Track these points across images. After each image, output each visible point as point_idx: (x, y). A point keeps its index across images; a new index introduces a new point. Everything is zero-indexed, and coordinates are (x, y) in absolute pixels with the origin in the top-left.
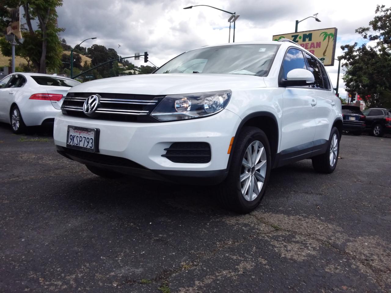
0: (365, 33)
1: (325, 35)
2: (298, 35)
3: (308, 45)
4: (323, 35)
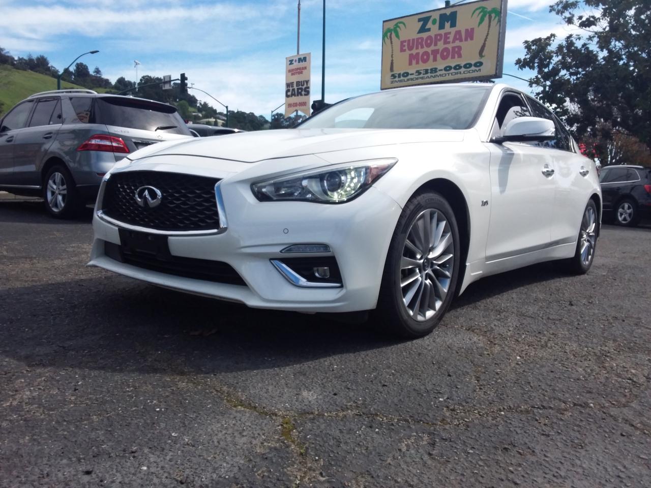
0: (570, 13)
1: (482, 14)
2: (429, 18)
3: (448, 36)
4: (479, 14)
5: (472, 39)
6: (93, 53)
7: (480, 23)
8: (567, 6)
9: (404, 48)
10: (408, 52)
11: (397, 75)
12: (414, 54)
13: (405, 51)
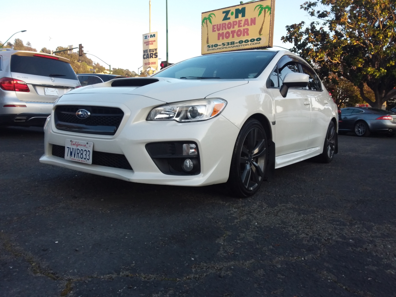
0: (312, 9)
1: (260, 9)
2: (229, 11)
3: (241, 22)
4: (259, 9)
5: (255, 24)
6: (23, 31)
7: (259, 14)
8: (310, 5)
9: (215, 30)
10: (217, 32)
11: (211, 46)
12: (221, 33)
13: (215, 31)
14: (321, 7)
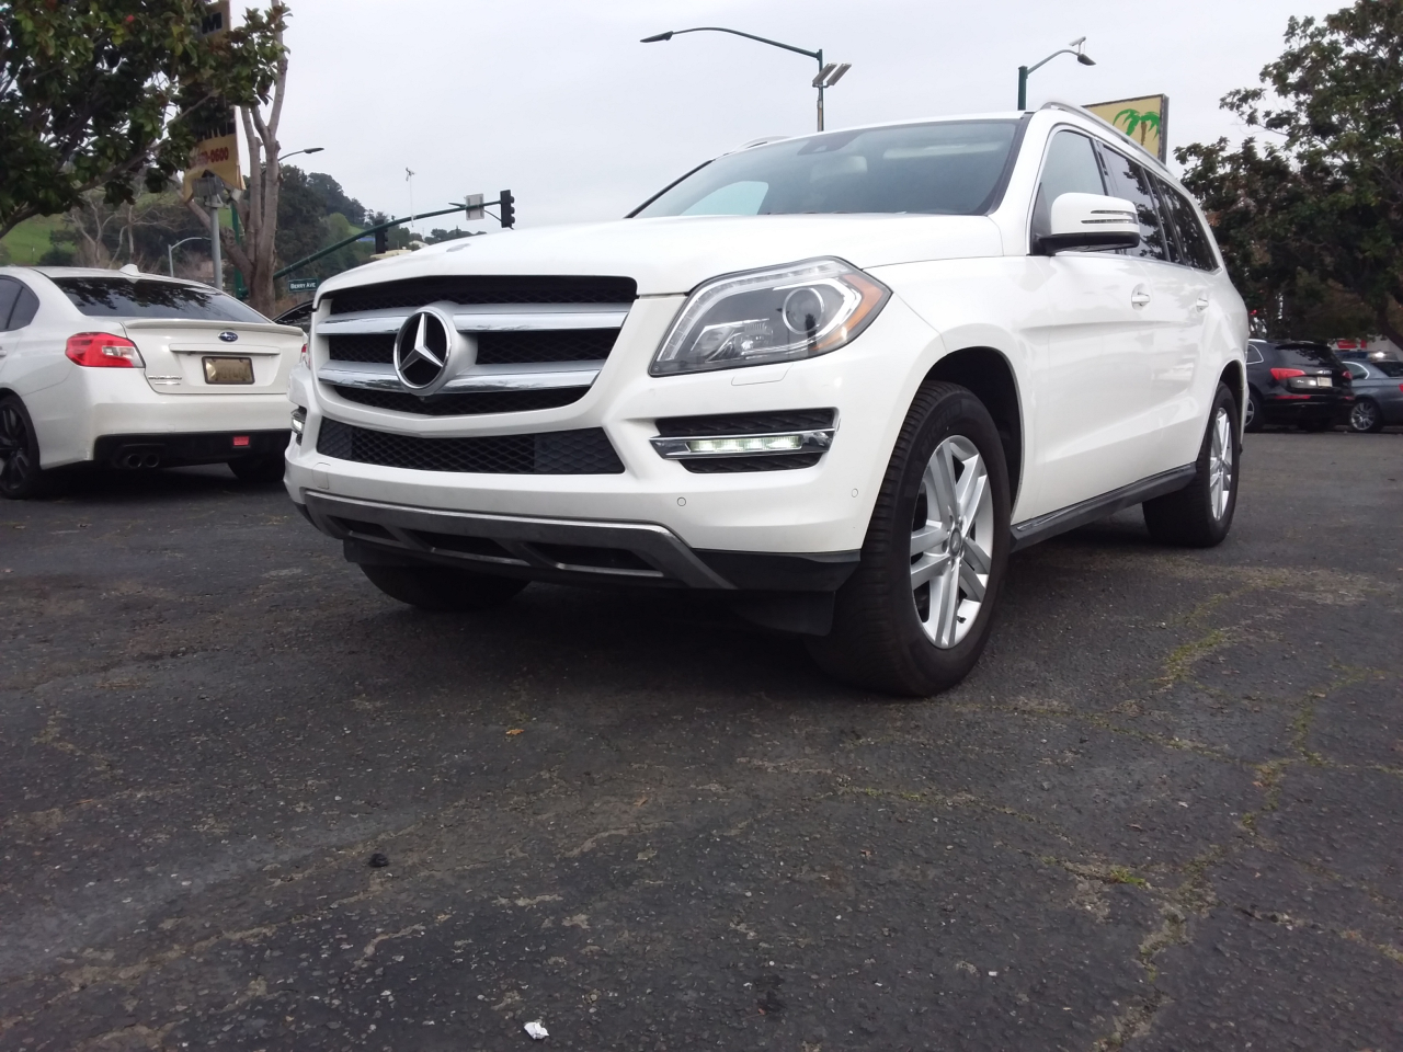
0: (1251, 107)
1: (1130, 120)
4: (1126, 120)
6: (309, 152)
7: (1128, 133)
8: (1247, 96)
14: (1274, 102)
